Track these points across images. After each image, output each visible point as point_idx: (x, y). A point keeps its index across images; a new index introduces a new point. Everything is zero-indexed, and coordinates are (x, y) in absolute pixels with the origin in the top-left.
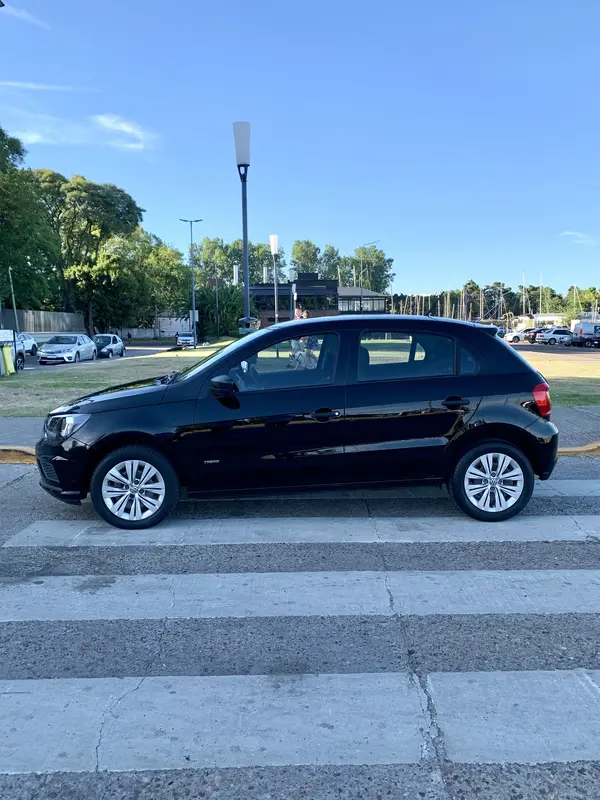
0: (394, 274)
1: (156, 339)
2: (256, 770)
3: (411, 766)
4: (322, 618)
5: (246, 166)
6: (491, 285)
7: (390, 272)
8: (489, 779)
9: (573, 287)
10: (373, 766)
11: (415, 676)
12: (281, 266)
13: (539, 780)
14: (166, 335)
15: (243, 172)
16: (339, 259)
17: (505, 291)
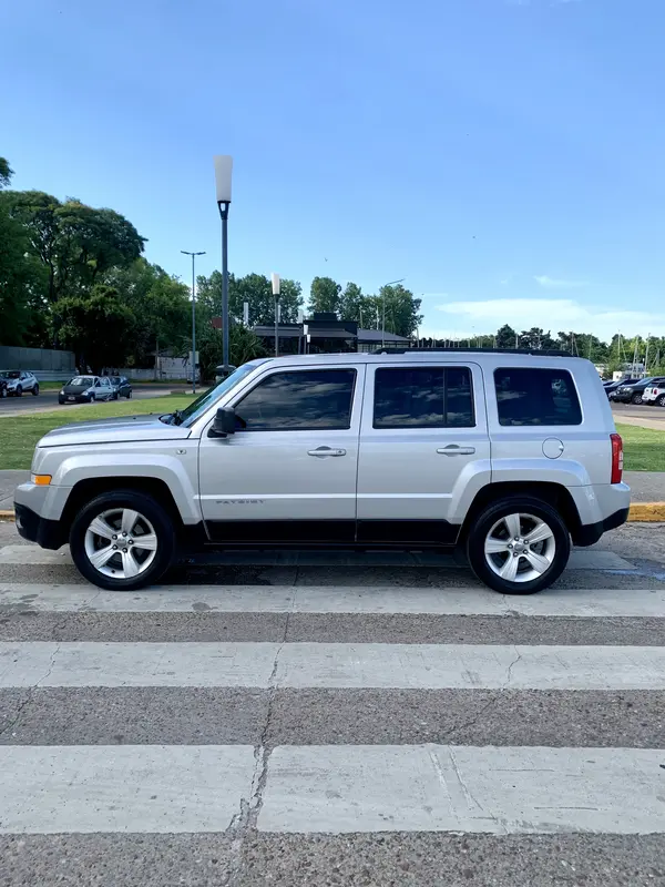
0: (422, 316)
1: (154, 381)
2: (62, 837)
3: (216, 834)
4: (196, 689)
5: (227, 203)
6: (528, 330)
7: (418, 314)
8: (286, 848)
9: (617, 336)
10: (179, 834)
11: (262, 749)
12: (298, 304)
13: (334, 850)
14: (168, 377)
15: (223, 208)
16: (362, 297)
17: (543, 338)
